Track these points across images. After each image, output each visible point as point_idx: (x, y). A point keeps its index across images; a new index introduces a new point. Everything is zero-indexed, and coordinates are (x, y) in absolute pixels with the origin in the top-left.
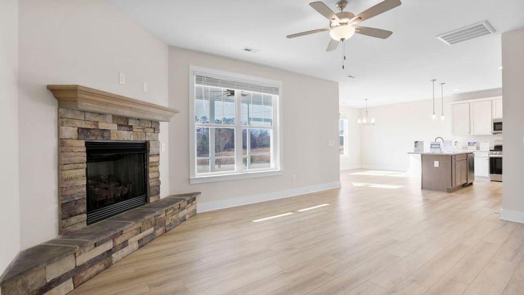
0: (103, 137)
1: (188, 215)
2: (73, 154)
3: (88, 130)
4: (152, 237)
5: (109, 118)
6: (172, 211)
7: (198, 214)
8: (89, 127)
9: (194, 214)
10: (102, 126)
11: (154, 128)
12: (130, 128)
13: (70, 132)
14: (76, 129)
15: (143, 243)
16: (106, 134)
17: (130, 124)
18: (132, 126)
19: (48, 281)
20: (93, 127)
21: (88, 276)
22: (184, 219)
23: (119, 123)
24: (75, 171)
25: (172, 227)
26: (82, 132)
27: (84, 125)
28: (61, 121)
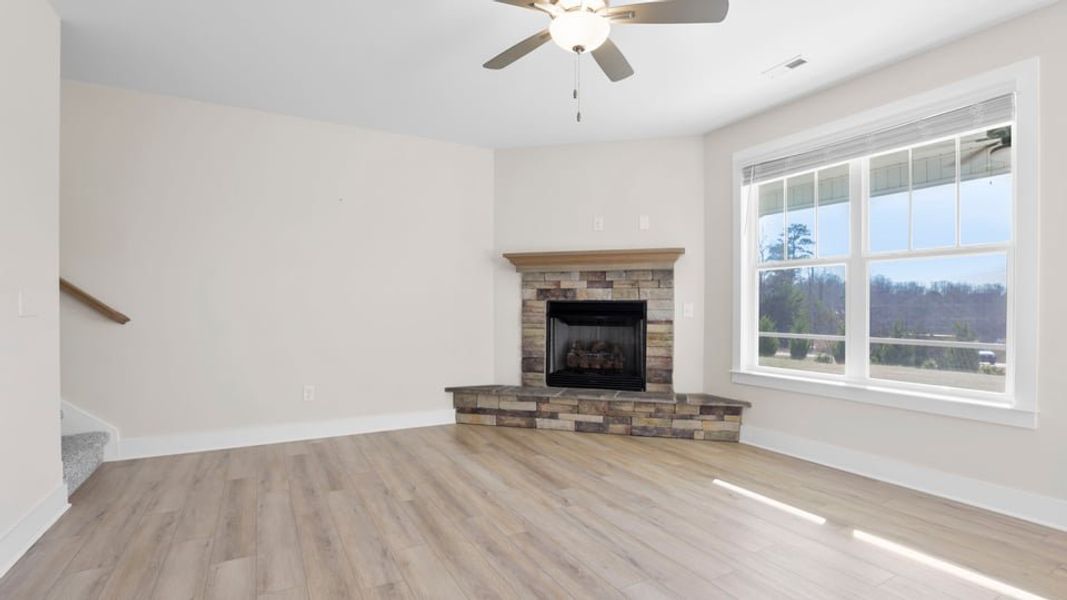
0: (565, 297)
1: (702, 433)
2: (531, 314)
3: (548, 290)
4: (600, 429)
5: (577, 276)
6: (652, 410)
7: (742, 444)
8: (548, 287)
9: (732, 439)
10: (564, 285)
11: (659, 281)
12: (610, 285)
13: (531, 293)
14: (535, 291)
15: (582, 427)
16: (568, 294)
17: (608, 279)
18: (612, 282)
19: (479, 406)
20: (554, 287)
21: (506, 422)
22: (689, 435)
23: (590, 279)
24: (534, 330)
25: (647, 434)
26: (542, 293)
27: (543, 287)
28: (525, 284)
